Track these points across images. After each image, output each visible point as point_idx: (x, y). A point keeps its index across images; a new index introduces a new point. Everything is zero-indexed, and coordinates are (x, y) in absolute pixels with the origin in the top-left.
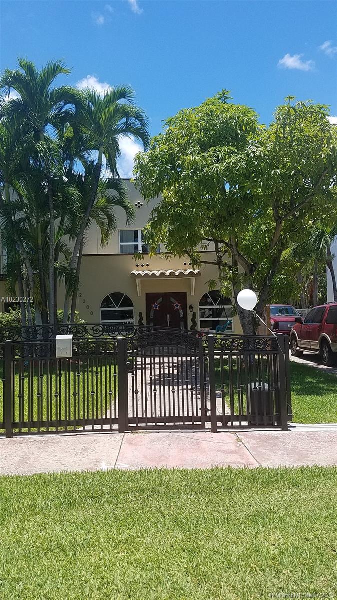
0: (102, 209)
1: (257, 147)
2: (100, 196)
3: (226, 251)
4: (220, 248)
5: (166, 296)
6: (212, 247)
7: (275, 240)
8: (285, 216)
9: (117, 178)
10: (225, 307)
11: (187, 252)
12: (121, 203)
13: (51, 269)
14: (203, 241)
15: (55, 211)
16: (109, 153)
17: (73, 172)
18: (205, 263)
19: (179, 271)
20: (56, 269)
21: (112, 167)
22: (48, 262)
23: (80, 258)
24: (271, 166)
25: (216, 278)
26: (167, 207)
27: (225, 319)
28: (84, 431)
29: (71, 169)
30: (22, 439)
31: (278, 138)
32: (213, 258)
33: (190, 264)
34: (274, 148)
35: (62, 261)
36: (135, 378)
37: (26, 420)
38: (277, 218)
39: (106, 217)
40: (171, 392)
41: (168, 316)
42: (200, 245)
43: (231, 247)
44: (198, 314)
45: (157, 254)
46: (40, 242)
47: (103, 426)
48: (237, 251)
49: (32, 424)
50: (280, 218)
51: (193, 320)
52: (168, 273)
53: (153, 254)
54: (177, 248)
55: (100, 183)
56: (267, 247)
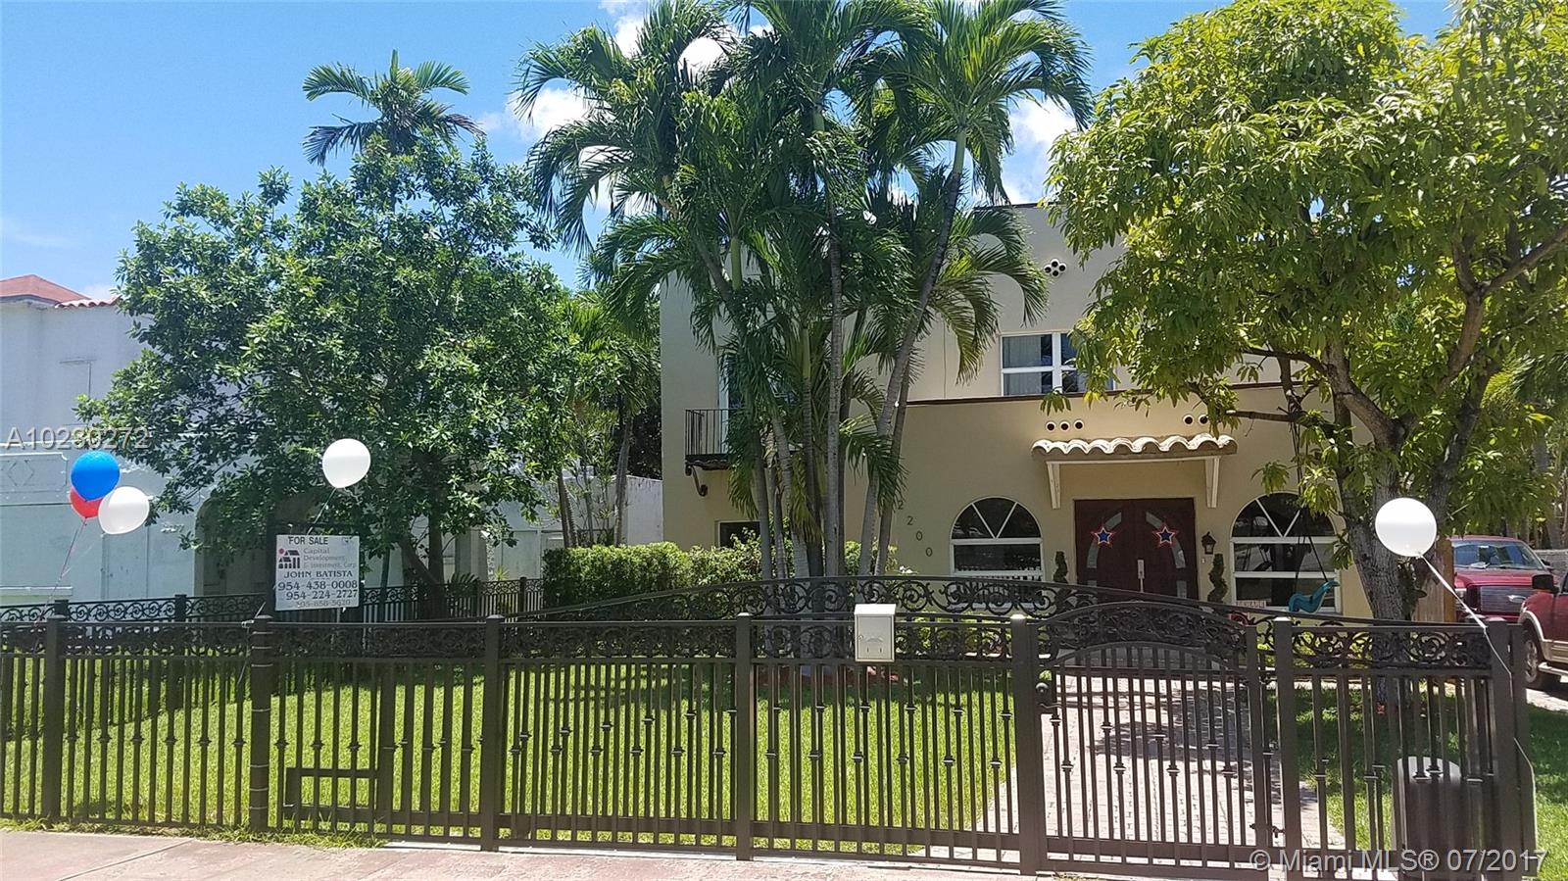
0: (962, 285)
1: (1401, 97)
2: (955, 252)
3: (1315, 383)
4: (1297, 375)
5: (1133, 509)
6: (1271, 370)
7: (1466, 350)
8: (1495, 280)
9: (1001, 202)
10: (1316, 540)
11: (1195, 388)
12: (1009, 265)
13: (831, 438)
14: (1244, 355)
15: (844, 297)
16: (983, 145)
17: (889, 199)
18: (1251, 415)
19: (1172, 439)
20: (843, 439)
21: (990, 176)
22: (825, 422)
23: (901, 411)
24: (1446, 146)
25: (1284, 457)
26: (1139, 271)
27: (1320, 575)
28: (928, 859)
29: (884, 190)
30: (775, 866)
31: (1466, 66)
32: (1277, 401)
33: (1204, 420)
34: (1456, 96)
35: (859, 419)
36: (1061, 728)
37: (785, 815)
38: (1469, 288)
39: (968, 304)
40: (1166, 774)
41: (1141, 563)
42: (1236, 365)
43: (1330, 370)
44: (1230, 561)
45: (1110, 394)
46: (807, 373)
47: (979, 850)
48: (1350, 381)
49: (797, 829)
50: (1478, 287)
51: (1216, 576)
52: (1137, 446)
53: (1095, 395)
54: (1167, 375)
55: (956, 219)
56: (1442, 370)
